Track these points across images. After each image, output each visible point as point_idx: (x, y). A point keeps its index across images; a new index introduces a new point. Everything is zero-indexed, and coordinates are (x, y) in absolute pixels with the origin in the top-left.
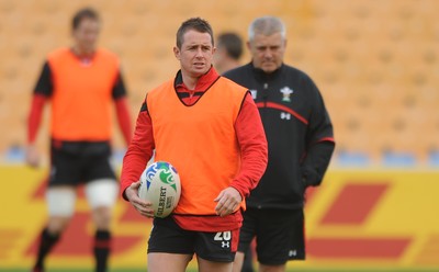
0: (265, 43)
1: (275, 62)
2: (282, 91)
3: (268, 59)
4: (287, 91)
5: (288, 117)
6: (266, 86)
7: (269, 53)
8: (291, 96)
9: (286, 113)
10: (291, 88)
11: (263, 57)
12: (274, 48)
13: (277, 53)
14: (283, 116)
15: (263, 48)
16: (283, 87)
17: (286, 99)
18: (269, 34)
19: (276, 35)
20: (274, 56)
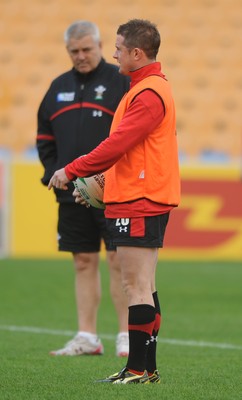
0: (76, 46)
1: (89, 63)
2: (97, 90)
3: (82, 61)
4: (100, 90)
5: (100, 114)
6: (82, 87)
7: (82, 56)
8: (104, 94)
9: (98, 110)
10: (105, 86)
11: (77, 59)
12: (86, 50)
13: (90, 55)
14: (95, 114)
15: (76, 51)
16: (97, 86)
17: (99, 97)
18: (80, 38)
19: (86, 38)
20: (87, 58)
